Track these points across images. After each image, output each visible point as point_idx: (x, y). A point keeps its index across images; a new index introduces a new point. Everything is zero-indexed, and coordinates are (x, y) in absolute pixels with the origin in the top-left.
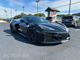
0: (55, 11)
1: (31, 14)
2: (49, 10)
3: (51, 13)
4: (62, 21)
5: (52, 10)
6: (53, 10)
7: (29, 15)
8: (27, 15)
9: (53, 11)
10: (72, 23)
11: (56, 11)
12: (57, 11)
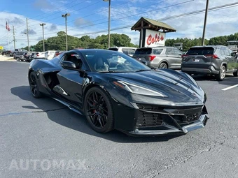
0: (160, 28)
1: (87, 37)
2: (142, 26)
3: (150, 36)
4: (183, 60)
5: (152, 25)
6: (156, 26)
7: (83, 37)
8: (77, 39)
9: (156, 28)
10: (212, 68)
11: (163, 28)
12: (167, 29)
